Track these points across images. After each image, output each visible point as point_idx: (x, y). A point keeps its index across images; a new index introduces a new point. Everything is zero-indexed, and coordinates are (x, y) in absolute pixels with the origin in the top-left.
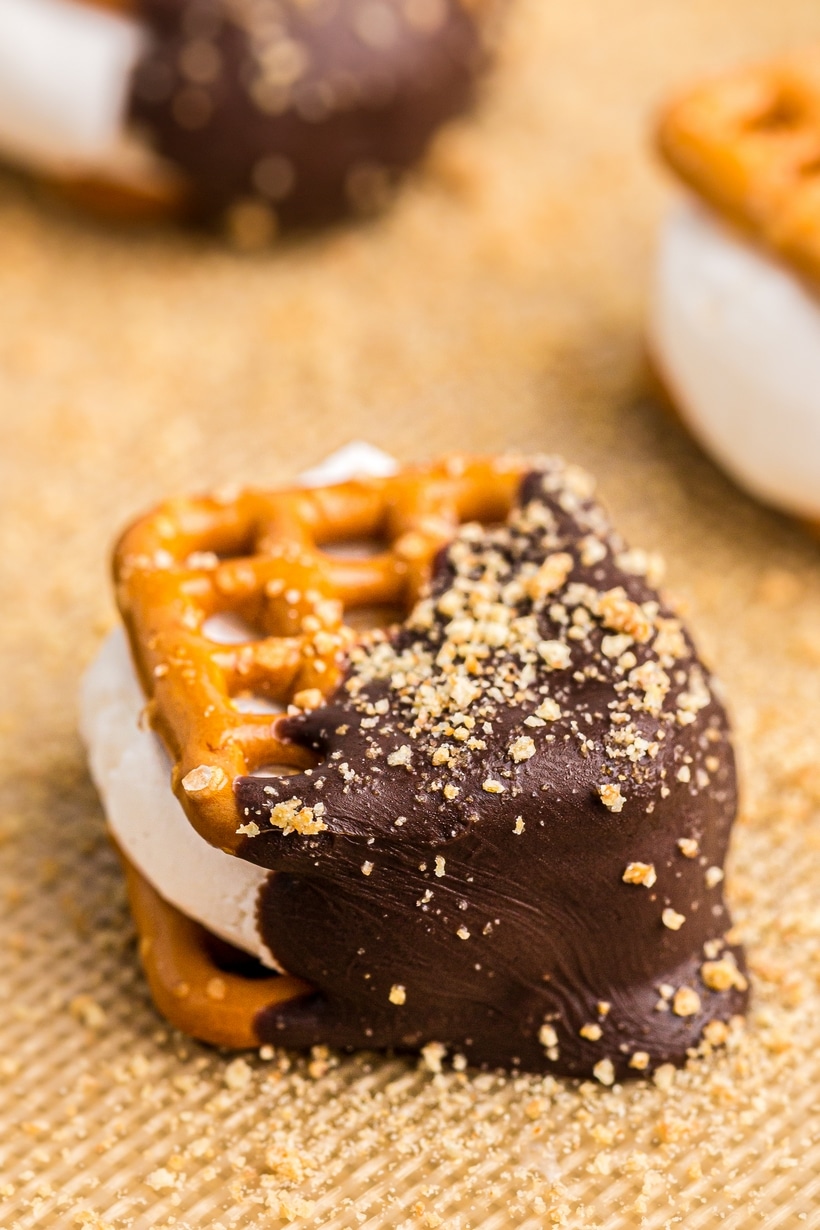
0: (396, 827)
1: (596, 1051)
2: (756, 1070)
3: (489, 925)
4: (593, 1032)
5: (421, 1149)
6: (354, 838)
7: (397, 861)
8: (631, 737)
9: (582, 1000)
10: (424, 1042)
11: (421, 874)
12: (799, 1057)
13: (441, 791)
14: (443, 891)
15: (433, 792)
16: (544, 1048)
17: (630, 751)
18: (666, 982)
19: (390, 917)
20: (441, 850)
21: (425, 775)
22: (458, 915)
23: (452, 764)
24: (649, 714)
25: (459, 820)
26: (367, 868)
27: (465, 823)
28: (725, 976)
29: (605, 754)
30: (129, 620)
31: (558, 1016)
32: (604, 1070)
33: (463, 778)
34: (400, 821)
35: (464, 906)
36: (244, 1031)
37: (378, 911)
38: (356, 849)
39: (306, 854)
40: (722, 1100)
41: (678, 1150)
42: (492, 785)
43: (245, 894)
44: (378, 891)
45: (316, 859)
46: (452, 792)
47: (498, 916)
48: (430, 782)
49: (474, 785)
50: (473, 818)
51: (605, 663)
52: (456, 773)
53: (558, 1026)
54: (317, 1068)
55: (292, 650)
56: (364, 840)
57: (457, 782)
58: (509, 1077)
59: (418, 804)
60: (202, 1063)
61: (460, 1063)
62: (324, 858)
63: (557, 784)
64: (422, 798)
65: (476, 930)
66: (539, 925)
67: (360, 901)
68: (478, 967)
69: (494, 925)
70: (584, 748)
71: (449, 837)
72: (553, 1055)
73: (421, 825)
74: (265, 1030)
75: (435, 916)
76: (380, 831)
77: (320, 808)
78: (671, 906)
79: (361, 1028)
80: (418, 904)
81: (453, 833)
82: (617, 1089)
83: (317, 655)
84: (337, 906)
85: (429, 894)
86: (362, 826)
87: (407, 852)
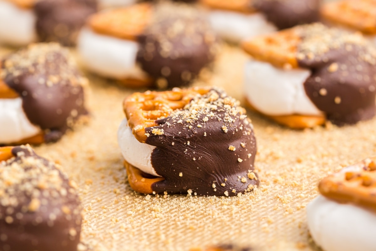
0: (179, 134)
1: (224, 189)
2: (259, 194)
3: (200, 157)
4: (224, 185)
5: (186, 207)
6: (170, 137)
7: (179, 142)
8: (229, 118)
9: (221, 178)
10: (188, 189)
11: (185, 145)
12: (269, 192)
13: (188, 127)
14: (190, 149)
15: (187, 127)
16: (213, 189)
17: (229, 120)
18: (239, 175)
19: (178, 155)
20: (189, 139)
21: (185, 124)
22: (193, 155)
23: (191, 122)
24: (233, 116)
25: (193, 133)
26: (173, 144)
27: (194, 133)
28: (253, 176)
29: (223, 121)
30: (125, 111)
31: (216, 181)
32: (226, 193)
33: (193, 124)
34: (180, 133)
35: (194, 153)
36: (149, 189)
37: (175, 154)
38: (171, 139)
39: (160, 140)
40: (252, 198)
41: (242, 205)
42: (199, 126)
43: (148, 156)
44: (176, 150)
45: (162, 141)
46: (191, 127)
47: (202, 155)
48: (186, 125)
49: (195, 126)
50: (195, 132)
51: (224, 109)
52: (191, 124)
53: (216, 183)
54: (165, 196)
55: (159, 112)
56: (172, 137)
57: (192, 125)
58: (206, 196)
59: (184, 130)
60: (141, 197)
61: (195, 194)
62: (164, 141)
63: (213, 126)
64: (184, 128)
65: (197, 158)
66: (211, 159)
67: (172, 152)
68: (198, 168)
69: (201, 158)
70: (219, 120)
71: (190, 136)
72: (215, 190)
73: (184, 134)
74: (153, 187)
75: (188, 155)
76: (175, 135)
77: (162, 130)
78: (239, 157)
79: (174, 185)
80: (184, 152)
81: (191, 136)
82: (229, 197)
83: (164, 112)
84: (167, 154)
85: (186, 150)
86: (172, 134)
87: (181, 140)
